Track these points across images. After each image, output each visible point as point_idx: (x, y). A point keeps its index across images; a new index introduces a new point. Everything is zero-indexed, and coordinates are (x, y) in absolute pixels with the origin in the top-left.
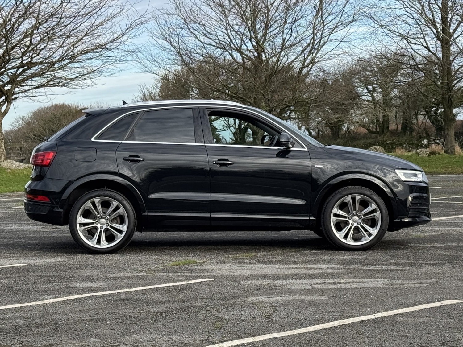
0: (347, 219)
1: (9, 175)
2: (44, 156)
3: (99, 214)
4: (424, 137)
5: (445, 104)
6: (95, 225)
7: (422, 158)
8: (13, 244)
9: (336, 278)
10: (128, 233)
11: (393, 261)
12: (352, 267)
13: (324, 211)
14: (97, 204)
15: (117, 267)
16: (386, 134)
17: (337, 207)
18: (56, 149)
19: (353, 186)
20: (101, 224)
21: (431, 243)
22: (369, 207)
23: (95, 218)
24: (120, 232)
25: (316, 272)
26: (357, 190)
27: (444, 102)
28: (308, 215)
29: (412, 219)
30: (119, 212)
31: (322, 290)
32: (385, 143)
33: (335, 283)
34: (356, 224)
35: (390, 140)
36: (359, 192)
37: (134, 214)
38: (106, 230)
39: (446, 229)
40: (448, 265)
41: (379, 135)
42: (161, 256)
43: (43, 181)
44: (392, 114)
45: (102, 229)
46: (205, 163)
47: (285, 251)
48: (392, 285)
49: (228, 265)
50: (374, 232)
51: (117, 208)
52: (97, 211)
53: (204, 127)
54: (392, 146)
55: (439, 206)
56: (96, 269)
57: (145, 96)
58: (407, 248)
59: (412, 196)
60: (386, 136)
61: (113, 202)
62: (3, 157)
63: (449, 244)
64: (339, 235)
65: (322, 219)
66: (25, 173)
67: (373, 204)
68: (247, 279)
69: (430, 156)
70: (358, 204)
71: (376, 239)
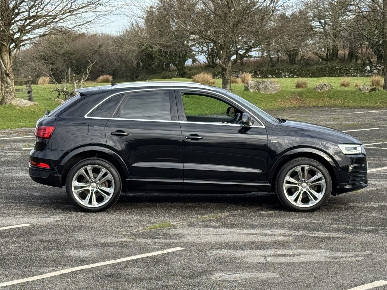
0: (297, 186)
1: (18, 111)
2: (45, 129)
3: (90, 178)
4: (367, 64)
5: (384, 46)
6: (87, 188)
7: (364, 94)
8: (20, 197)
9: (287, 248)
10: (115, 195)
11: (335, 226)
12: (301, 233)
13: (278, 179)
14: (89, 171)
15: (105, 230)
16: (335, 61)
17: (289, 175)
18: (55, 124)
19: (303, 158)
20: (92, 187)
21: (367, 202)
22: (316, 176)
23: (87, 182)
24: (108, 194)
25: (270, 240)
26: (306, 162)
27: (384, 44)
28: (265, 182)
29: (352, 186)
30: (107, 178)
31: (274, 265)
32: (334, 68)
33: (284, 255)
34: (304, 190)
35: (338, 66)
36: (308, 163)
37: (120, 179)
38: (97, 192)
39: (381, 183)
40: (380, 231)
41: (329, 62)
42: (142, 215)
43: (44, 152)
44: (340, 44)
45: (93, 191)
46: (178, 136)
47: (245, 211)
48: (333, 258)
49: (197, 229)
50: (320, 196)
51: (106, 174)
52: (89, 177)
53: (178, 104)
54: (340, 71)
55: (376, 154)
56: (88, 232)
57: (132, 25)
58: (347, 209)
59: (352, 167)
60: (335, 62)
61: (103, 169)
62: (13, 95)
63: (383, 204)
64: (291, 199)
65: (276, 186)
66: (31, 109)
67: (319, 174)
68: (212, 248)
69: (371, 92)
70: (307, 173)
71: (321, 202)
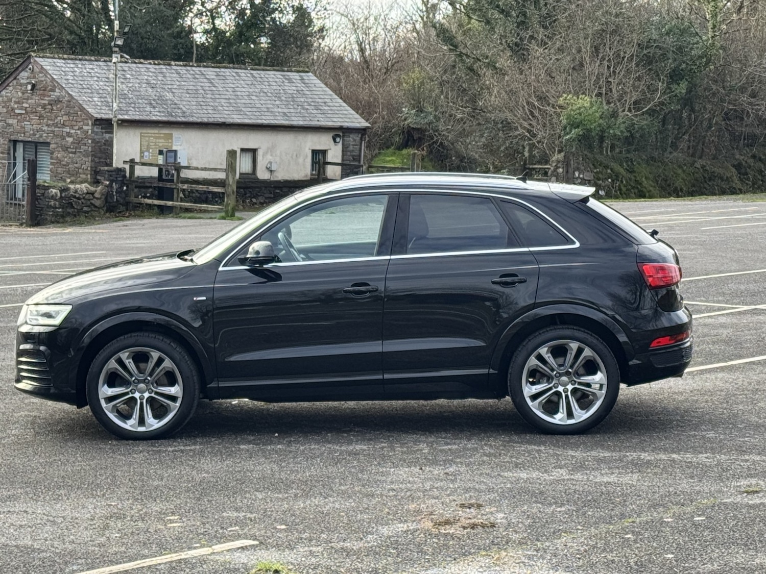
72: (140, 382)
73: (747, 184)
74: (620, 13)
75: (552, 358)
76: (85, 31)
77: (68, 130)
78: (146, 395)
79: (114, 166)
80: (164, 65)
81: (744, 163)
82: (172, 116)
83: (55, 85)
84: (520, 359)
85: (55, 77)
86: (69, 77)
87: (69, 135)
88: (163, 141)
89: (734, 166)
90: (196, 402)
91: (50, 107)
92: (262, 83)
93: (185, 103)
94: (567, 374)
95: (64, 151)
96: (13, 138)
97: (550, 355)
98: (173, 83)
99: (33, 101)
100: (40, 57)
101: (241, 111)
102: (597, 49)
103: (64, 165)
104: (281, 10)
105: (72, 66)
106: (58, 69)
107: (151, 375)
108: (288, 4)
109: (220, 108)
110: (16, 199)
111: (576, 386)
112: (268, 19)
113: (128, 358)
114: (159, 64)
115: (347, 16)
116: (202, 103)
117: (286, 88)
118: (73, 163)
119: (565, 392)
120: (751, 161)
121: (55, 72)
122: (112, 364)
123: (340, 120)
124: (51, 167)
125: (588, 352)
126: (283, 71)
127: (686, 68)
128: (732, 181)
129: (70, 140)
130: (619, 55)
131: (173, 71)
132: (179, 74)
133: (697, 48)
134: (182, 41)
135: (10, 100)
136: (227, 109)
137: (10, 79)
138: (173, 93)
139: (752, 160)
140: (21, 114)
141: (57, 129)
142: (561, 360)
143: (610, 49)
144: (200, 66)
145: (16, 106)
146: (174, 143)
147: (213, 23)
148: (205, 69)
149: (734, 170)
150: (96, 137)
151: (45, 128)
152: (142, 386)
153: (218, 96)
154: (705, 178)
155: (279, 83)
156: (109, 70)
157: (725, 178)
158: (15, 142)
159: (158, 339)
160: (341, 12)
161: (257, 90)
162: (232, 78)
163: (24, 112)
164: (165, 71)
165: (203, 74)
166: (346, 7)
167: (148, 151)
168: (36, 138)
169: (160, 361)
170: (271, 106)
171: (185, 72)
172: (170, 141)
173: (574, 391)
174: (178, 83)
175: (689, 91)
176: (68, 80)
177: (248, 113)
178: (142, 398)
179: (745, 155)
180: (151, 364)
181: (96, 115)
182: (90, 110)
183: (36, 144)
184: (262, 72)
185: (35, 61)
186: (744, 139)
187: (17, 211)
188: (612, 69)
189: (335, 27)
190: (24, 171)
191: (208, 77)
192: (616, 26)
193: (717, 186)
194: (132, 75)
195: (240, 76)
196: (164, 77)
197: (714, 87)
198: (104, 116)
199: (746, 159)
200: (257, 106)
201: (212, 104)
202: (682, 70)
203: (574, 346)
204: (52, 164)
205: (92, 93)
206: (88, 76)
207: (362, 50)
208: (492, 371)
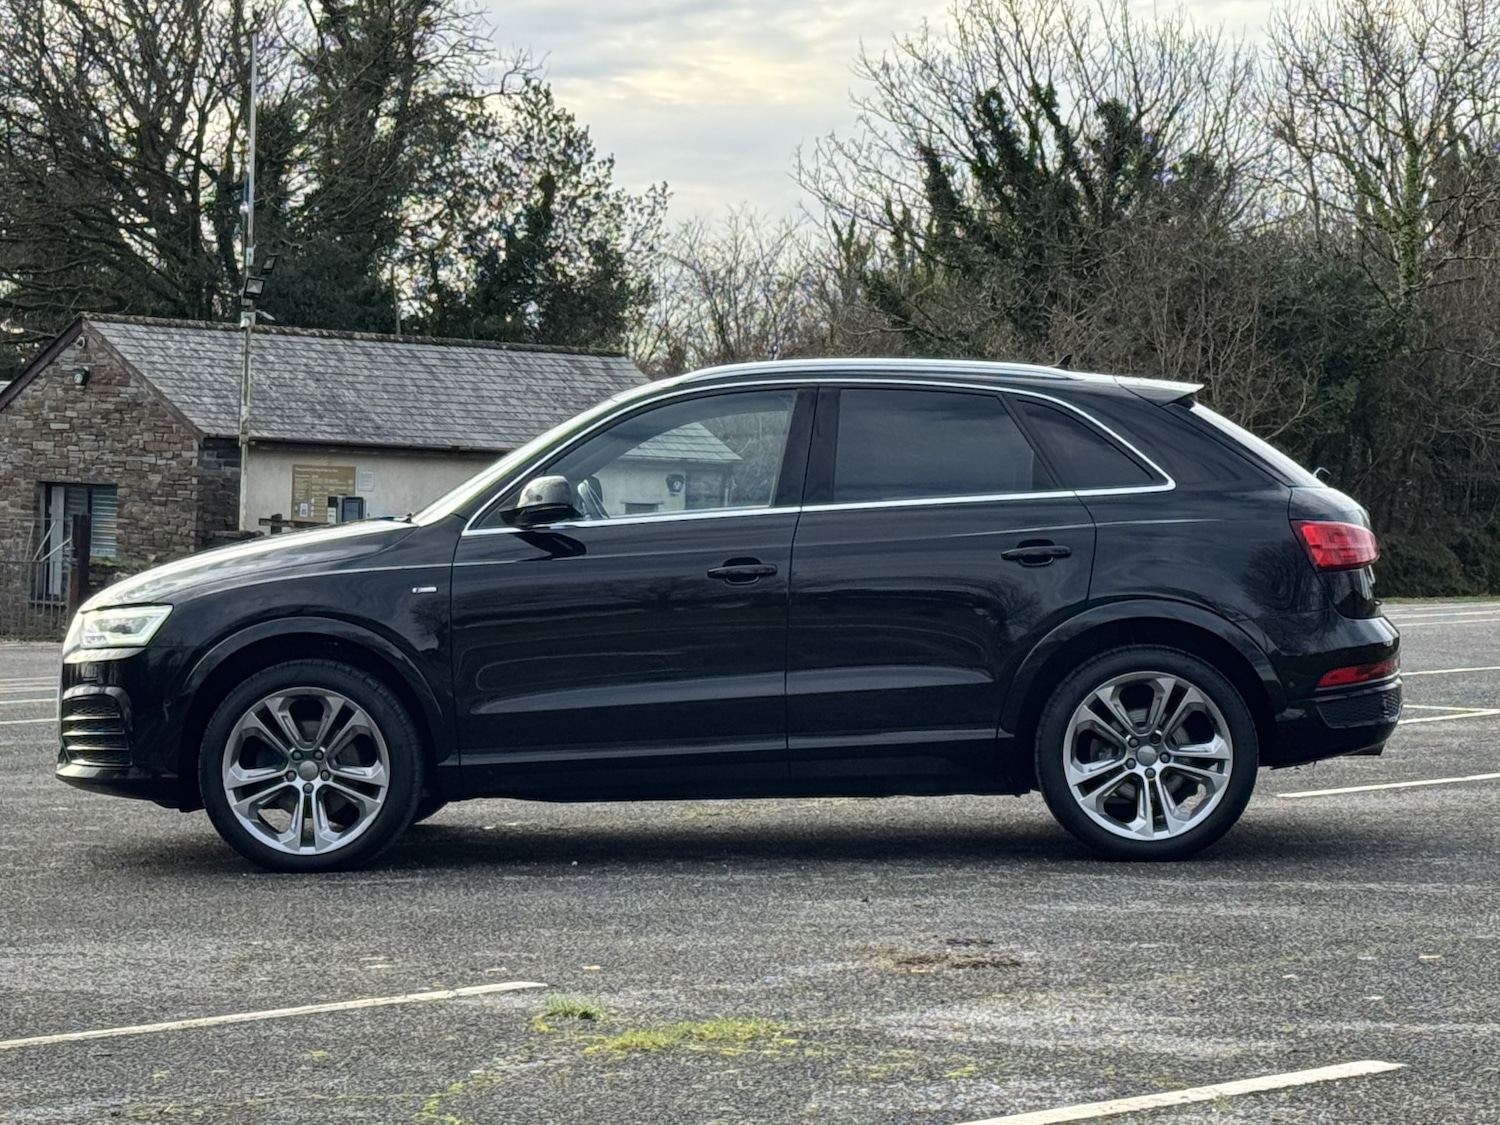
72: (304, 756)
73: (1479, 583)
74: (1226, 248)
75: (1121, 709)
76: (186, 293)
77: (153, 461)
78: (317, 783)
79: (241, 528)
80: (341, 338)
81: (1471, 541)
82: (355, 433)
83: (127, 372)
84: (1058, 711)
85: (129, 357)
86: (155, 358)
87: (154, 468)
88: (336, 481)
89: (1452, 547)
90: (415, 796)
91: (117, 415)
92: (529, 374)
93: (379, 410)
94: (1153, 740)
95: (144, 500)
96: (45, 477)
97: (1118, 701)
98: (357, 372)
99: (86, 406)
100: (100, 320)
101: (489, 426)
102: (1181, 316)
103: (143, 528)
104: (567, 250)
105: (162, 337)
106: (135, 342)
107: (325, 743)
108: (580, 239)
109: (449, 420)
110: (48, 596)
111: (1172, 764)
112: (540, 267)
113: (281, 708)
114: (330, 337)
115: (693, 268)
116: (413, 411)
117: (576, 384)
118: (161, 524)
119: (1148, 777)
120: (1486, 540)
121: (129, 349)
122: (251, 720)
123: (683, 447)
124: (118, 531)
125: (1193, 696)
126: (573, 353)
127: (1355, 354)
128: (1450, 576)
129: (156, 478)
130: (1223, 329)
131: (358, 350)
132: (369, 355)
133: (1377, 315)
134: (375, 310)
135: (41, 405)
136: (461, 421)
137: (42, 365)
138: (356, 390)
139: (1488, 537)
140: (61, 431)
141: (130, 458)
142: (1139, 714)
143: (1207, 315)
144: (408, 342)
145: (52, 416)
146: (358, 486)
147: (435, 276)
148: (420, 347)
149: (1452, 555)
150: (207, 472)
151: (108, 457)
152: (309, 764)
153: (443, 398)
154: (1395, 569)
155: (563, 377)
156: (233, 346)
157: (1435, 570)
158: (49, 486)
159: (342, 673)
160: (682, 257)
161: (519, 388)
162: (472, 364)
163: (67, 426)
164: (341, 348)
165: (416, 357)
166: (691, 248)
167: (307, 500)
168: (90, 477)
169: (345, 714)
170: (547, 418)
171: (380, 352)
172: (351, 482)
173: (1167, 775)
174: (366, 372)
175: (1362, 400)
176: (154, 363)
177: (502, 430)
178: (308, 790)
179: (1473, 526)
180: (327, 722)
181: (206, 430)
182: (195, 420)
183: (91, 489)
184: (529, 354)
185: (91, 328)
186: (1472, 496)
187: (52, 619)
188: (1210, 355)
189: (669, 286)
190: (65, 538)
191: (424, 361)
192: (1218, 272)
193: (1421, 584)
194: (278, 356)
195: (486, 361)
196: (341, 360)
197: (1412, 392)
198: (223, 432)
199: (1475, 534)
200: (520, 417)
201: (433, 412)
202: (1348, 358)
203: (1167, 683)
204: (120, 526)
205: (199, 388)
206: (192, 357)
207: (722, 330)
208: (1003, 734)
